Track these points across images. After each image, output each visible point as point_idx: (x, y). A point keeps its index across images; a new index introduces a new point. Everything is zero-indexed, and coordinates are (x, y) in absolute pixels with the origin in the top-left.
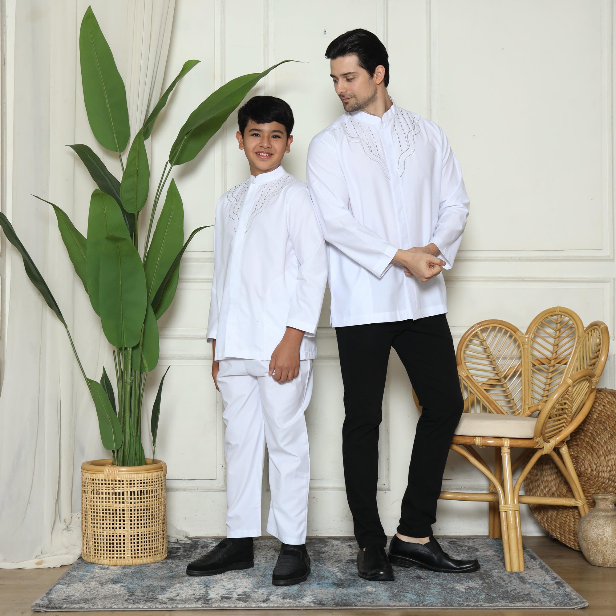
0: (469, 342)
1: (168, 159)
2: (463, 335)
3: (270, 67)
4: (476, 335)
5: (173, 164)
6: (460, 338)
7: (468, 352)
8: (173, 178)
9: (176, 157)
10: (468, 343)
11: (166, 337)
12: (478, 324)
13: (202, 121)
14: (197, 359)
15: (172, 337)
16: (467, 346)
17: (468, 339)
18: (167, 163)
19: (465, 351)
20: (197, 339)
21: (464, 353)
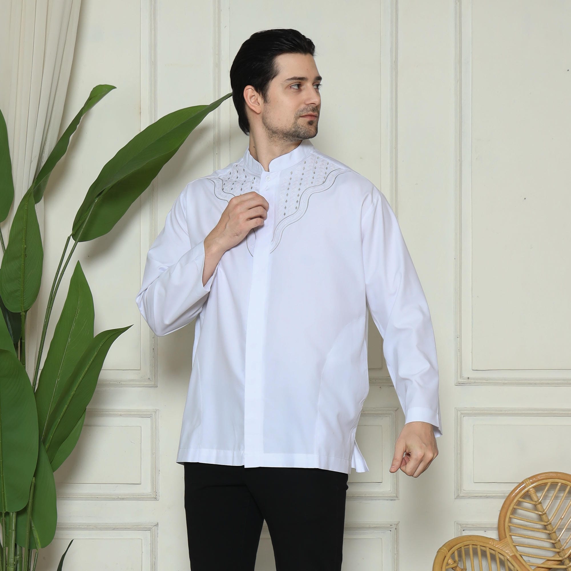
0: (517, 505)
1: (71, 233)
2: (507, 495)
3: (222, 97)
4: (527, 496)
5: (77, 242)
6: (504, 500)
7: (515, 521)
8: (78, 262)
9: (82, 230)
10: (515, 507)
11: (68, 496)
12: (529, 478)
13: (120, 177)
14: (114, 529)
15: (74, 496)
16: (514, 511)
17: (515, 501)
18: (69, 239)
19: (510, 518)
20: (114, 499)
21: (510, 521)
